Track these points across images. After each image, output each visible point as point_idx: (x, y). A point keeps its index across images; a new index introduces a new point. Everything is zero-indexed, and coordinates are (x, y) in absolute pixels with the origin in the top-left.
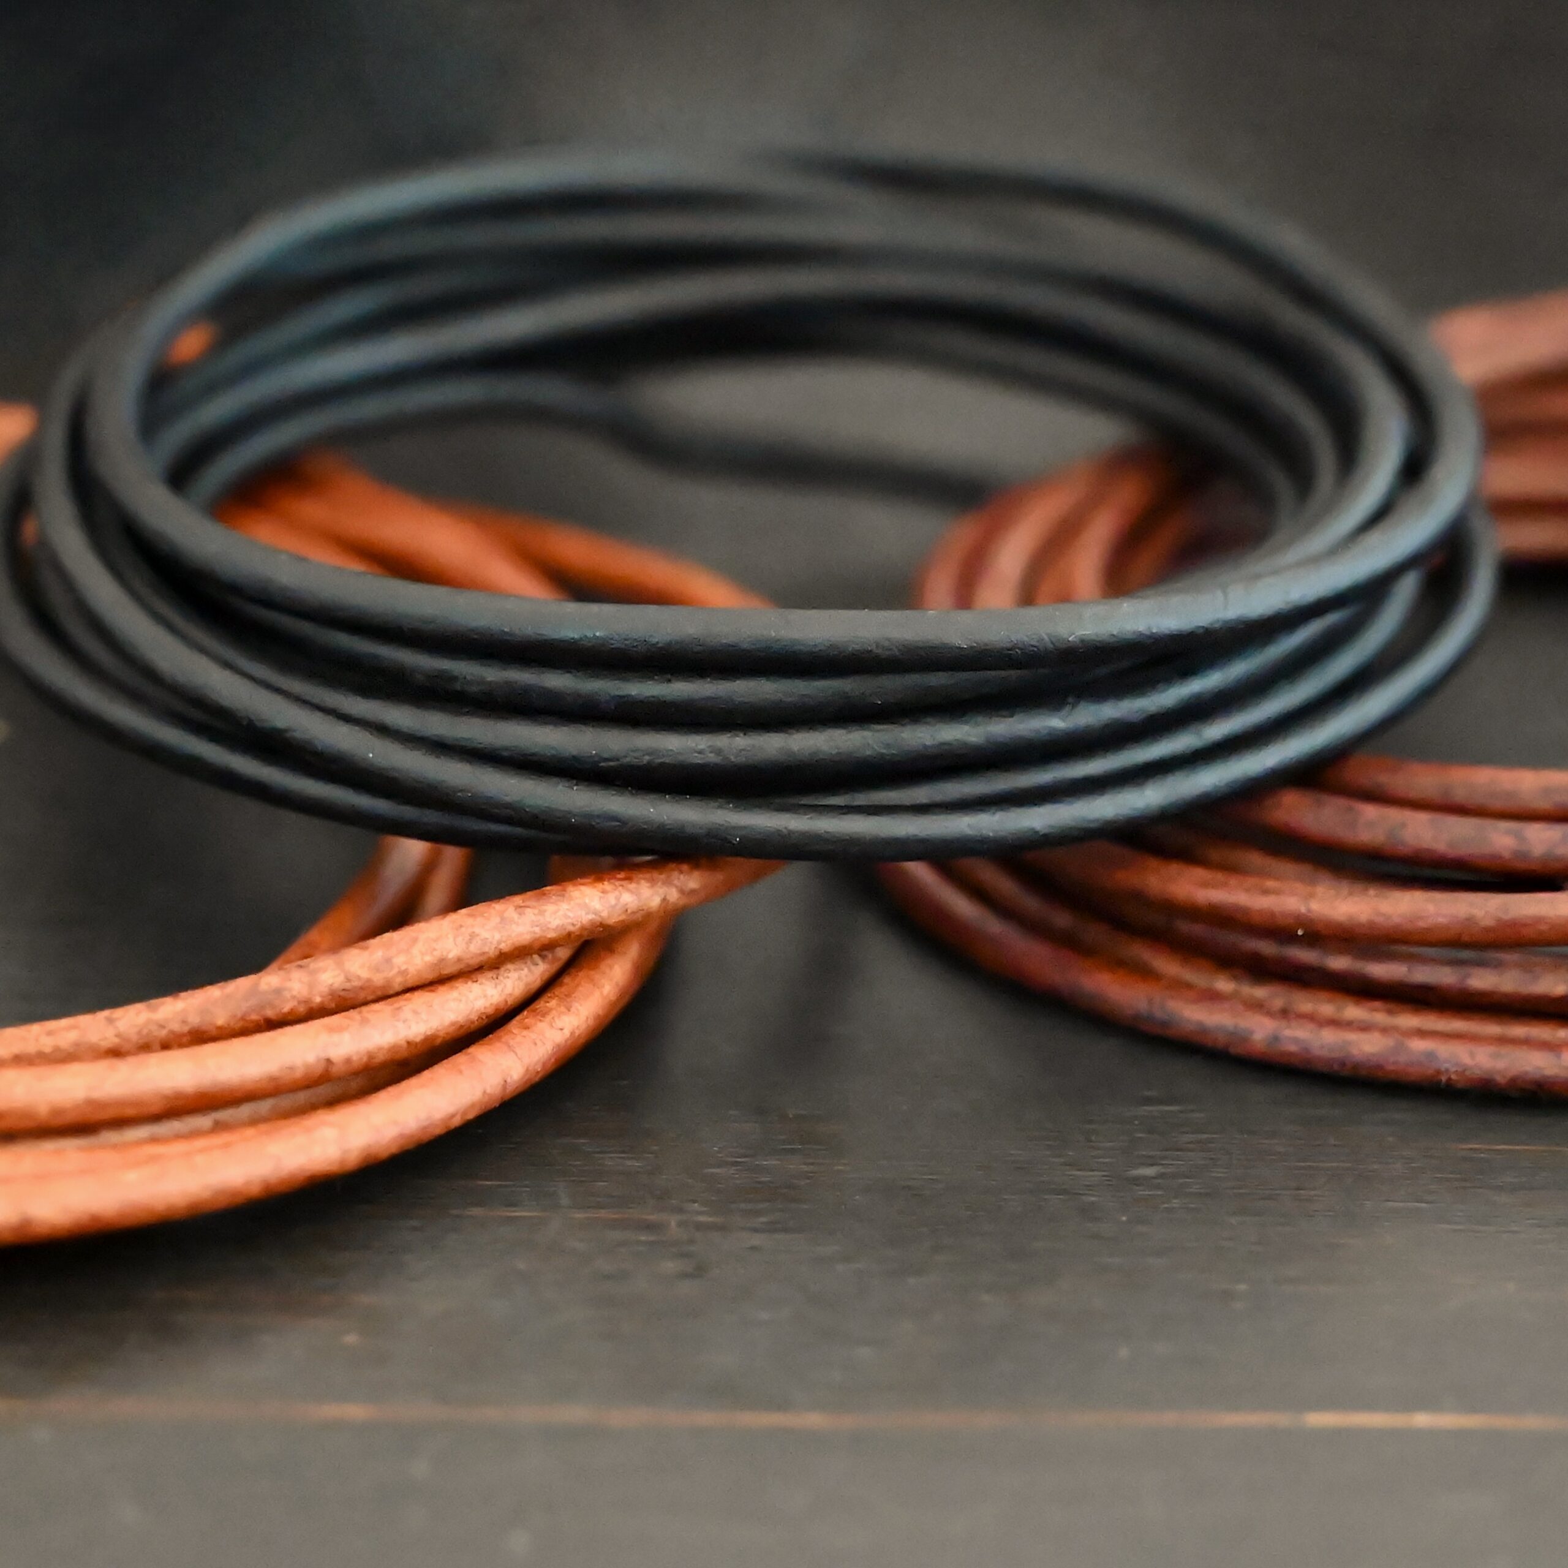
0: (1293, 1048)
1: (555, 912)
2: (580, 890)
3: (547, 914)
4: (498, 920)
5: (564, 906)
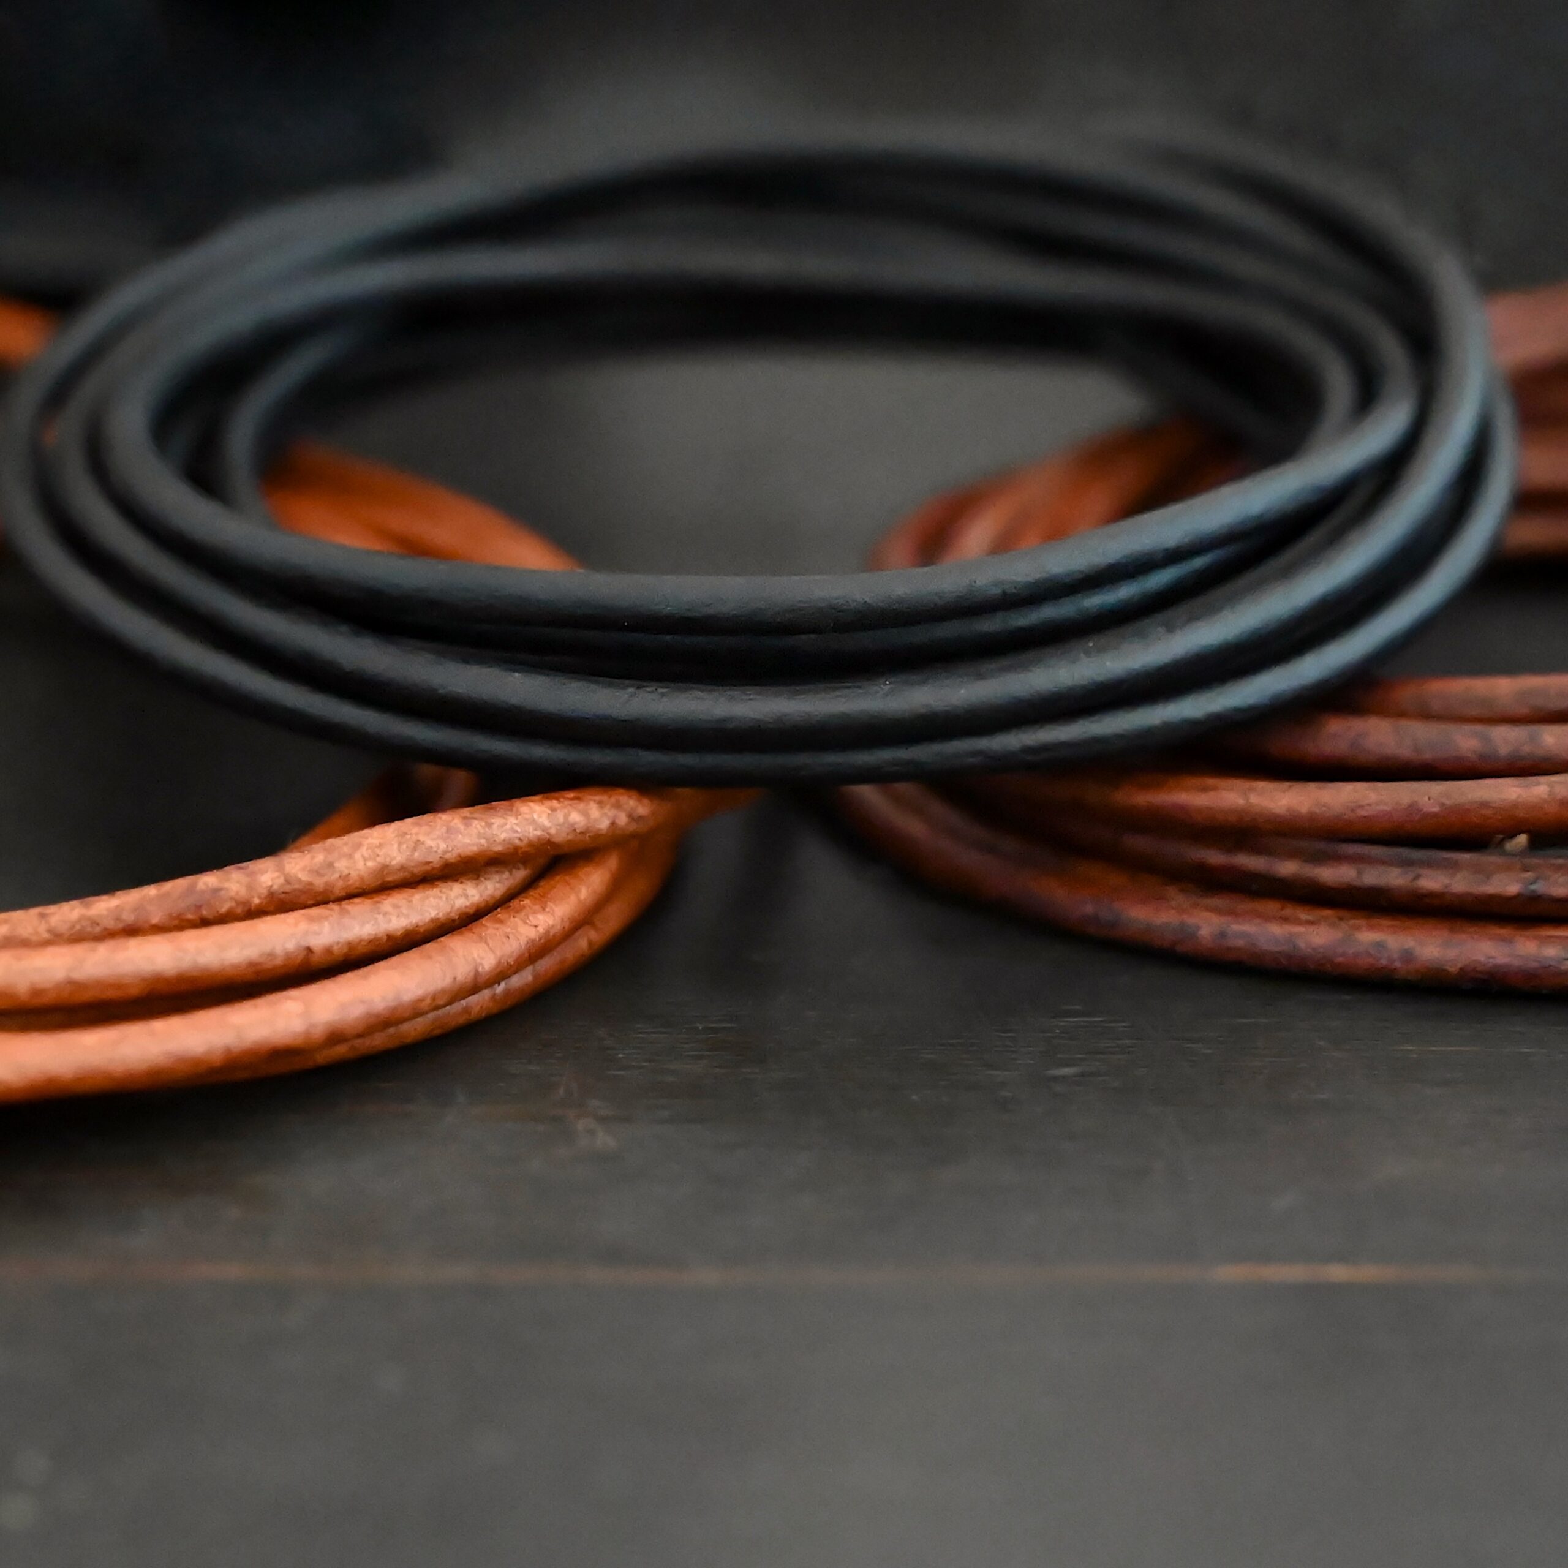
0: (1240, 943)
1: (502, 826)
2: (529, 806)
3: (495, 826)
4: (444, 829)
5: (512, 820)
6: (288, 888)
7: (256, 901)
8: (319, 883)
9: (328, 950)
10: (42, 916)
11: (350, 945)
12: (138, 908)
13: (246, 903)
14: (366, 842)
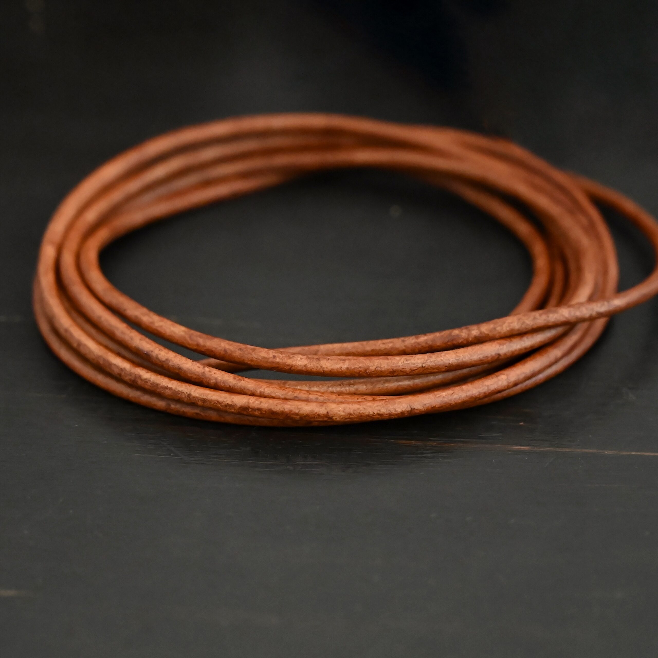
6: (481, 335)
7: (471, 339)
8: (491, 334)
9: (505, 354)
10: (403, 341)
11: (513, 352)
12: (433, 340)
13: (467, 340)
14: (507, 321)
